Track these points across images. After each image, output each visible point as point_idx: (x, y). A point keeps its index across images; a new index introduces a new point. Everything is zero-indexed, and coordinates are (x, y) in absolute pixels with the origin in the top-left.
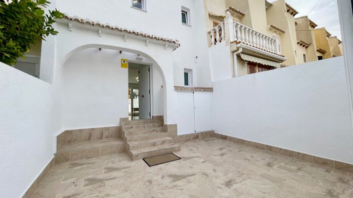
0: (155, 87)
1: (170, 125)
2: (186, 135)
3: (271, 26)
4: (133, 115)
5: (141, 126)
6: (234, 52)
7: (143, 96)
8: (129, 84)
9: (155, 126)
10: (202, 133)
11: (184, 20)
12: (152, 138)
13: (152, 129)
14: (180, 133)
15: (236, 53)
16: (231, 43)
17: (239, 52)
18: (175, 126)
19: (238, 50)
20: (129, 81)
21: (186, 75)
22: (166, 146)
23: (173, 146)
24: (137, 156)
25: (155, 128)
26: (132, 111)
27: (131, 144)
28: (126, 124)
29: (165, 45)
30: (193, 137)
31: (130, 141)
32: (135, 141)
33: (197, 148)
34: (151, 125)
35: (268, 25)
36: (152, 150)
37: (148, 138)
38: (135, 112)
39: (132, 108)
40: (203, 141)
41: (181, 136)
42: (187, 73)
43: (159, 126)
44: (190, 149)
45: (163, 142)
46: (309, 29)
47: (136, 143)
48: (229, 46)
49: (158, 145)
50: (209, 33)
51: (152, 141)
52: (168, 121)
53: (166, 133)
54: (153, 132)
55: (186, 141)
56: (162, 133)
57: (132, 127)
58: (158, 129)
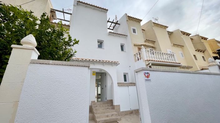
0: (109, 84)
1: (116, 105)
2: (125, 111)
3: (174, 44)
4: (98, 98)
5: (101, 105)
6: (147, 65)
7: (103, 89)
8: (96, 80)
9: (108, 106)
10: (135, 110)
11: (122, 50)
12: (107, 113)
13: (107, 108)
14: (122, 110)
15: (148, 66)
16: (146, 61)
17: (150, 65)
18: (119, 106)
19: (149, 64)
20: (96, 78)
21: (125, 76)
22: (114, 117)
23: (117, 117)
24: (99, 122)
25: (109, 107)
26: (97, 96)
27: (96, 115)
28: (94, 104)
29: (112, 65)
30: (129, 112)
31: (96, 114)
32: (98, 114)
33: (131, 119)
34: (107, 105)
35: (171, 44)
36: (106, 119)
37: (104, 113)
38: (99, 96)
39: (97, 94)
40: (135, 115)
41: (123, 112)
42: (125, 75)
43: (111, 106)
44: (127, 120)
45: (112, 115)
46: (202, 42)
47: (99, 115)
48: (145, 62)
49: (109, 117)
50: (135, 55)
51: (106, 114)
52: (115, 103)
53: (114, 110)
54: (107, 109)
55: (126, 115)
56: (112, 110)
57: (97, 106)
58: (110, 107)
